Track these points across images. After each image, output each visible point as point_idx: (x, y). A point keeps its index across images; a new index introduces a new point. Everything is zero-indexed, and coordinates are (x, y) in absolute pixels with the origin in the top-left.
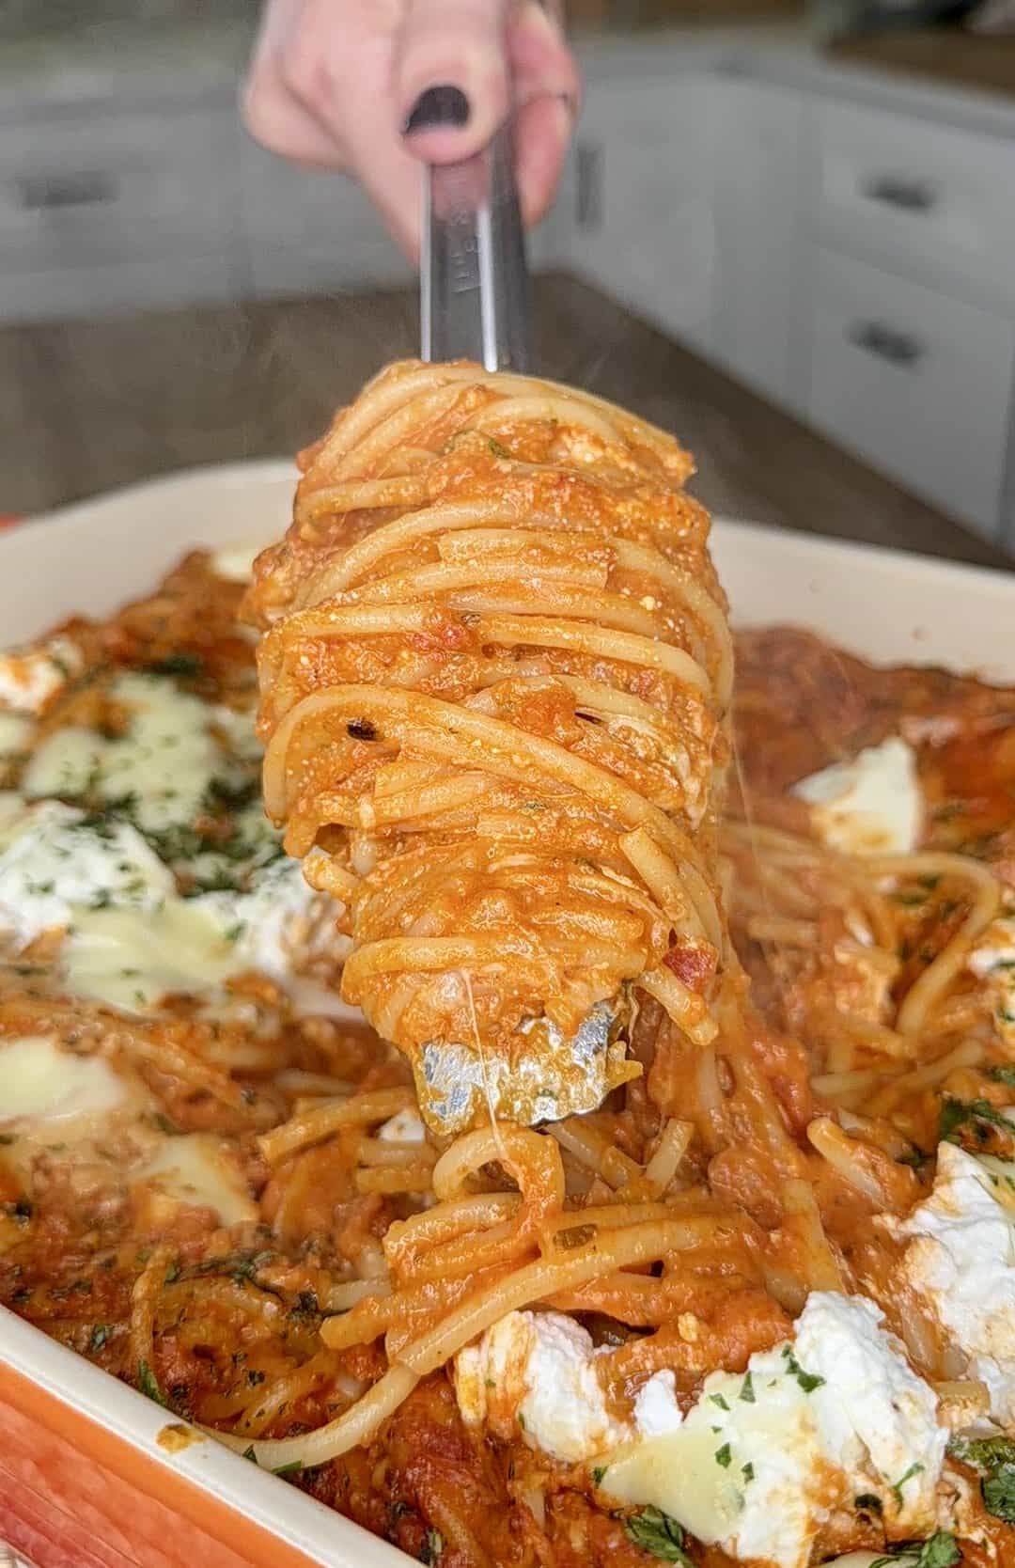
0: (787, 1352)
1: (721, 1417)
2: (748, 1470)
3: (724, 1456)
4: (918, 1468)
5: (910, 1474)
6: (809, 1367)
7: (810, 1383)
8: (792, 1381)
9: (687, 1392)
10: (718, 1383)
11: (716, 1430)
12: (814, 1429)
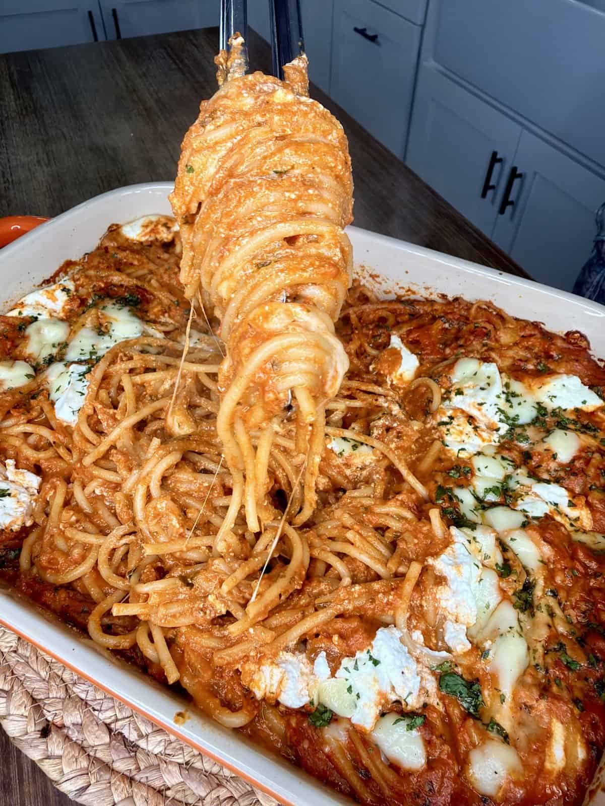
0: (368, 652)
1: (347, 675)
2: (358, 696)
3: (350, 690)
4: (410, 693)
5: (408, 696)
6: (375, 657)
7: (376, 663)
8: (370, 663)
9: (334, 663)
10: (346, 662)
11: (347, 680)
12: (378, 681)
